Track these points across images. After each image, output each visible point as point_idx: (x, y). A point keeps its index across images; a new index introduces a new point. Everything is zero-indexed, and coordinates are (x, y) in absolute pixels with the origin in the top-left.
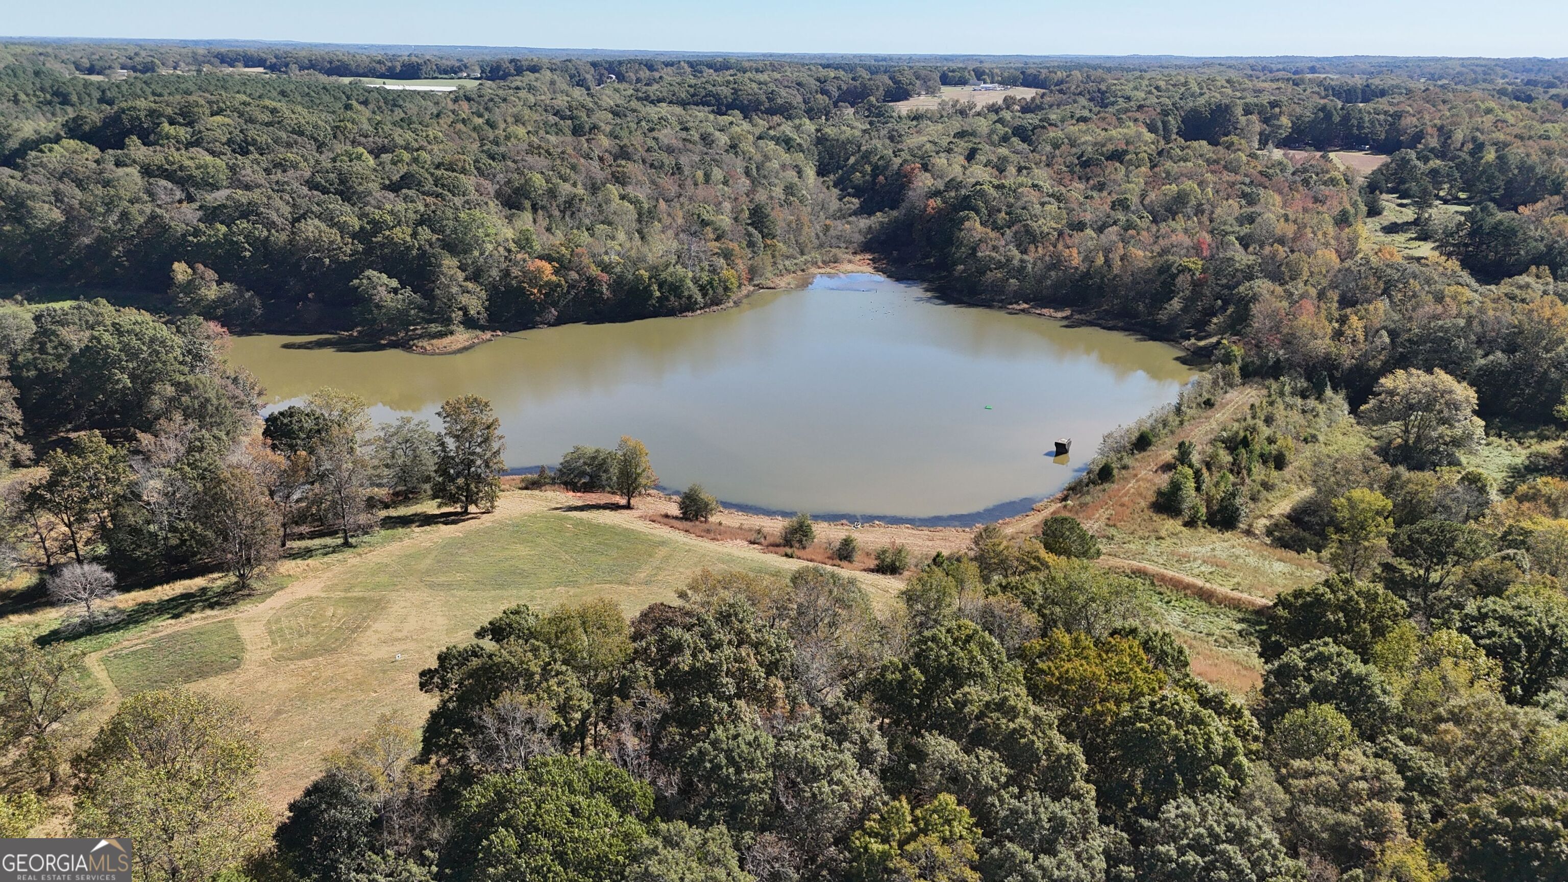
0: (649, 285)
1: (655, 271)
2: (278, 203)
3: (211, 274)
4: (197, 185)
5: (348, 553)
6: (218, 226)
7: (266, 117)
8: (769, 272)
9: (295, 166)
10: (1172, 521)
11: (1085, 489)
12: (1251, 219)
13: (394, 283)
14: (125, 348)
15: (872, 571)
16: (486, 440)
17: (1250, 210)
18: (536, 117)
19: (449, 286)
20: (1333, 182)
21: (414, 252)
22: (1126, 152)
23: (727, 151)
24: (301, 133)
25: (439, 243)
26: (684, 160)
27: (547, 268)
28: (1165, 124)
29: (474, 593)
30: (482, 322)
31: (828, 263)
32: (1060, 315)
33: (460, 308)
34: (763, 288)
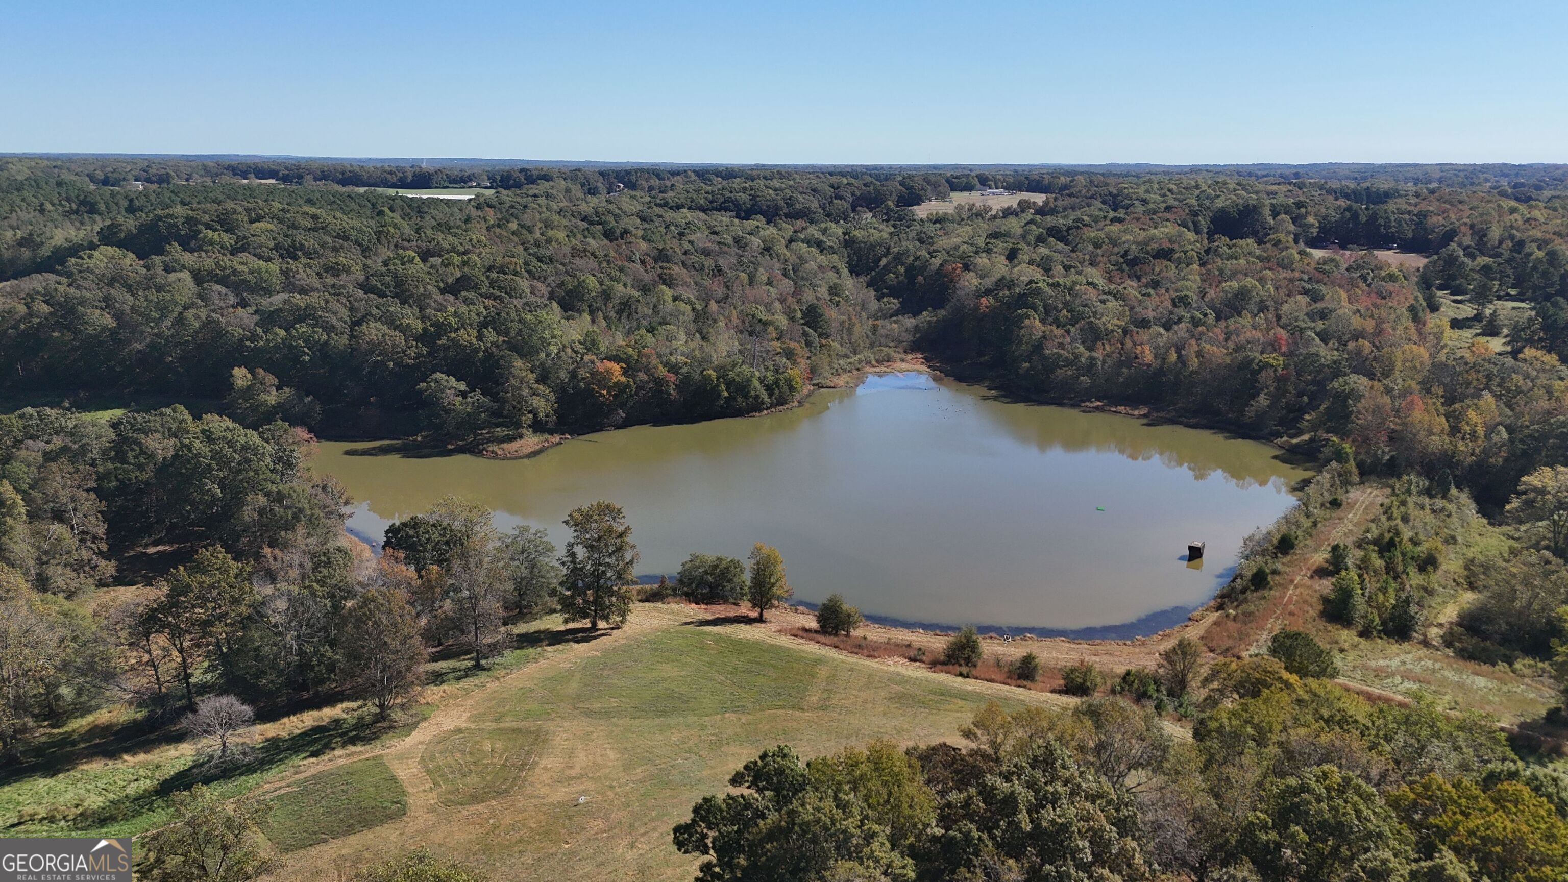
0: (718, 386)
1: (722, 370)
2: (336, 306)
3: (271, 379)
4: (252, 291)
5: (483, 677)
6: (277, 330)
7: (308, 223)
8: (826, 371)
9: (348, 271)
10: (1346, 632)
11: (1241, 597)
12: (1323, 315)
13: (463, 386)
14: (217, 456)
15: (1060, 692)
16: (619, 549)
17: (1319, 305)
18: (565, 222)
19: (520, 389)
20: (1392, 278)
21: (481, 354)
22: (1172, 251)
23: (761, 253)
24: (346, 238)
25: (505, 346)
26: (721, 262)
27: (616, 368)
28: (1195, 224)
29: (637, 721)
30: (550, 425)
31: (882, 362)
32: (1137, 412)
33: (530, 411)
34: (823, 387)
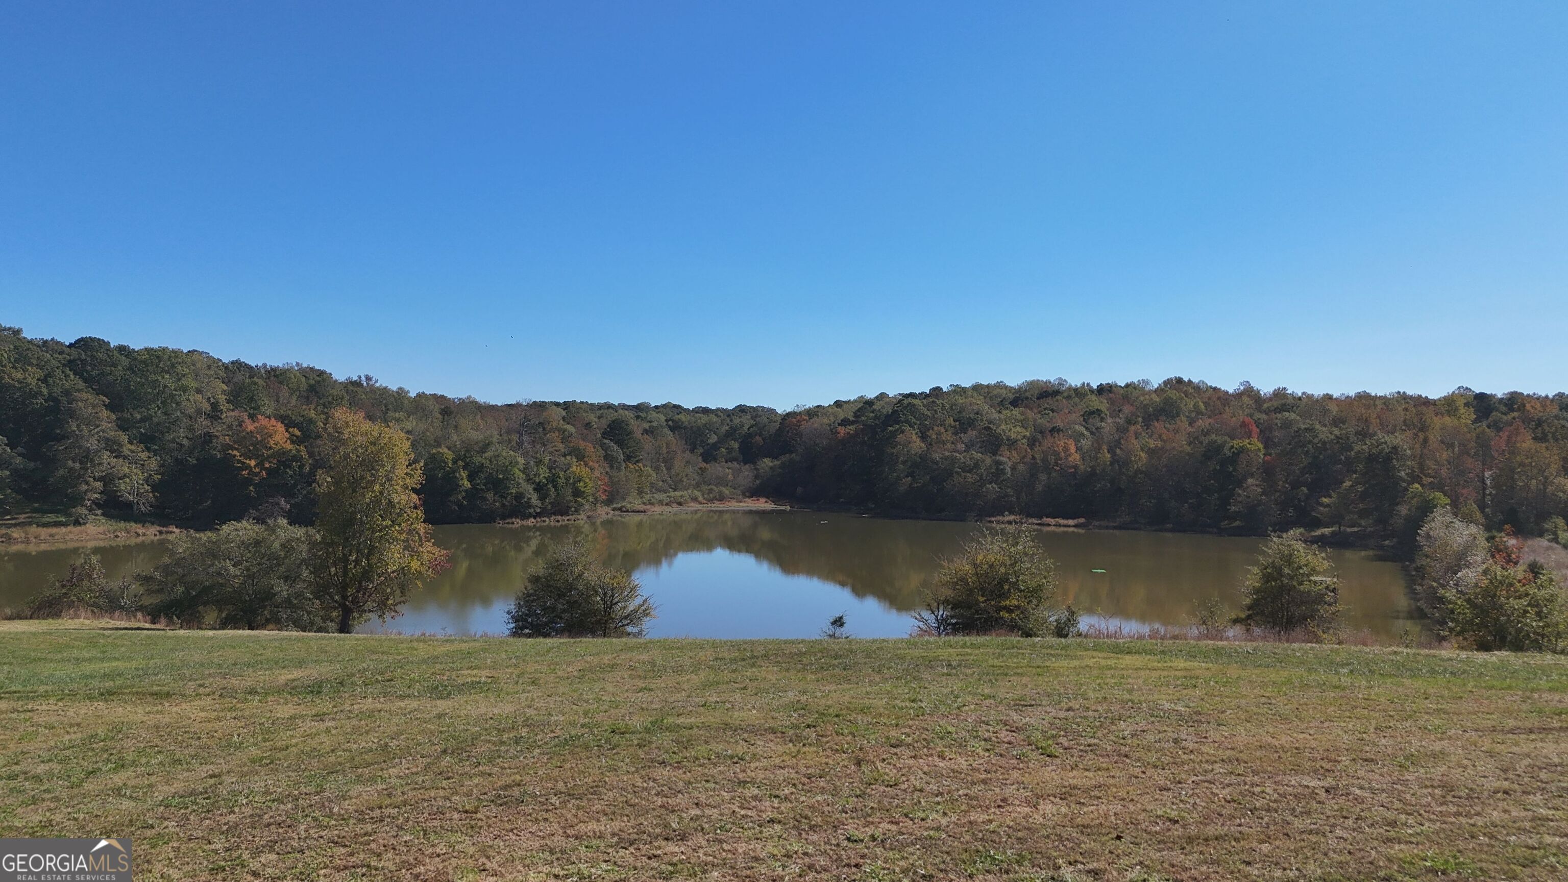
0: (454, 472)
12: (1285, 410)
27: (279, 432)
30: (141, 509)
31: (711, 501)
32: (1071, 522)
33: (100, 479)
34: (627, 511)
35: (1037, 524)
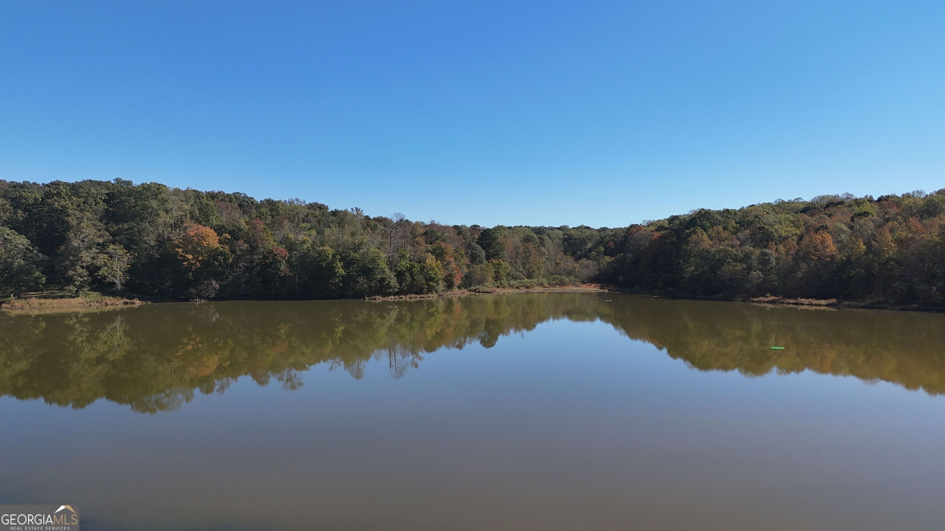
0: (333, 263)
1: (341, 247)
27: (213, 236)
30: (118, 288)
31: (554, 285)
32: (823, 302)
33: (87, 268)
34: (479, 292)
35: (792, 304)
